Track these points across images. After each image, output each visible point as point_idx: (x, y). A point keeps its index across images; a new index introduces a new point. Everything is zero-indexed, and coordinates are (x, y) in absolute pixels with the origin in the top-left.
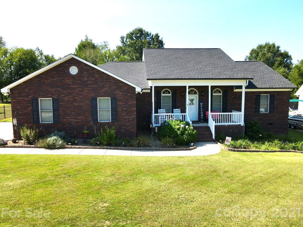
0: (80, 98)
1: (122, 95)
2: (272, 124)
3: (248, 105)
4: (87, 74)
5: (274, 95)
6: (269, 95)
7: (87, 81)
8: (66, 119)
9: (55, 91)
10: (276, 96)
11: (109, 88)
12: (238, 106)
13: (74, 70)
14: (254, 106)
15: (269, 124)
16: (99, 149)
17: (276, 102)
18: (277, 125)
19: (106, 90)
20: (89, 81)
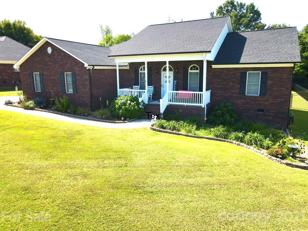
0: (54, 73)
1: (78, 70)
2: (262, 110)
3: (230, 84)
4: (57, 53)
5: (267, 72)
6: (261, 72)
7: (57, 59)
8: (48, 89)
9: (40, 67)
10: (270, 74)
11: (70, 65)
12: (217, 85)
13: (49, 50)
14: (238, 86)
15: (258, 110)
16: (52, 113)
17: (269, 82)
18: (271, 112)
19: (69, 66)
20: (58, 58)
